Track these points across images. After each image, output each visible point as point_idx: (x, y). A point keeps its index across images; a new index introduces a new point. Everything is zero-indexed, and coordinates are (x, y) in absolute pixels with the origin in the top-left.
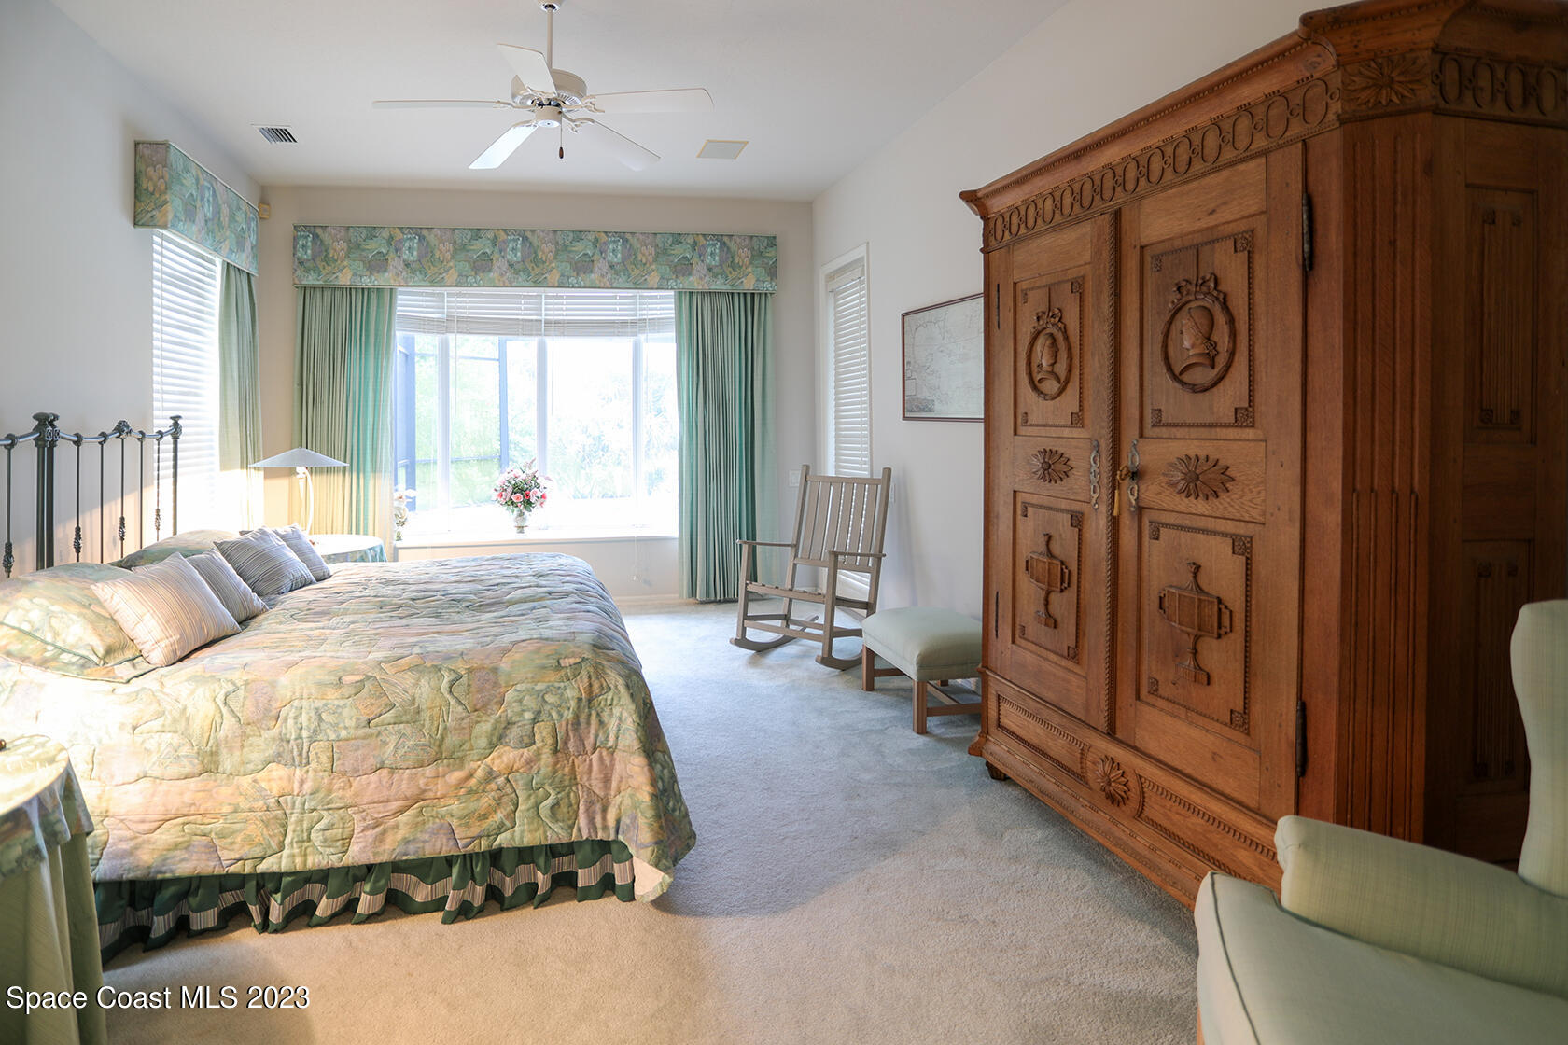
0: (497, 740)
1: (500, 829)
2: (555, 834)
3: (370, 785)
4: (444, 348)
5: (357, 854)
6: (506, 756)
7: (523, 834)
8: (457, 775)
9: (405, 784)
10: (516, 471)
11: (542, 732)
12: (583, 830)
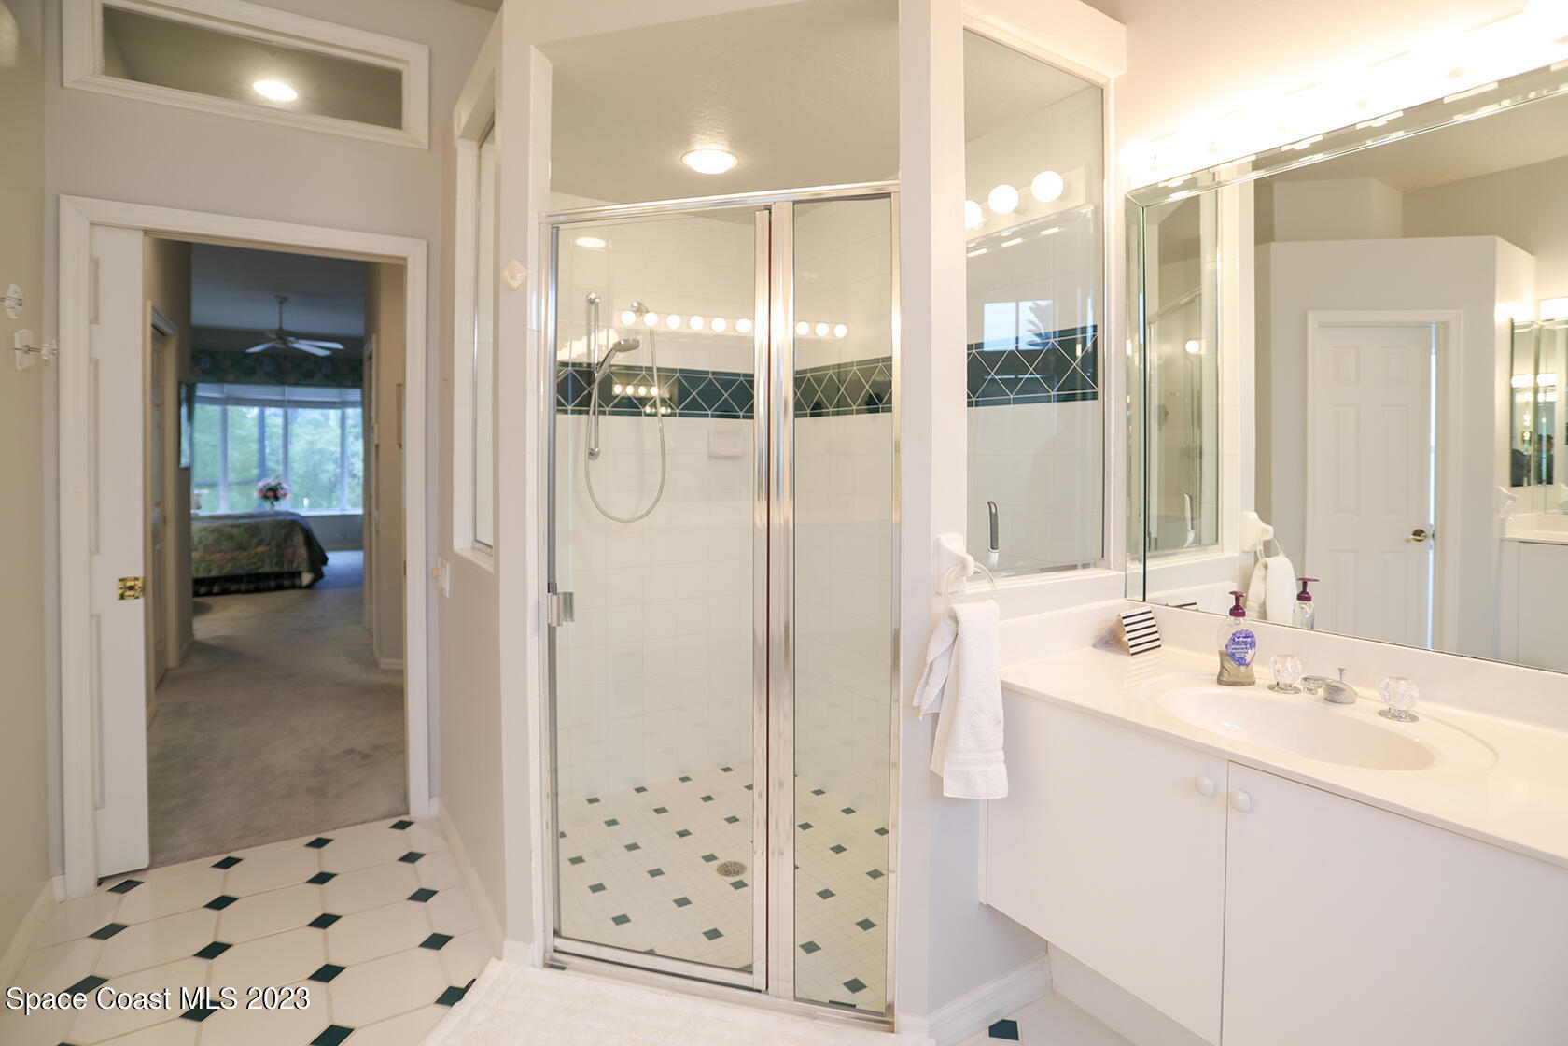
0: (259, 544)
1: (259, 568)
2: (277, 569)
3: (218, 556)
4: (225, 416)
5: (214, 573)
6: (261, 549)
7: (267, 569)
8: (245, 553)
9: (229, 556)
10: (271, 481)
11: (274, 543)
12: (286, 568)
